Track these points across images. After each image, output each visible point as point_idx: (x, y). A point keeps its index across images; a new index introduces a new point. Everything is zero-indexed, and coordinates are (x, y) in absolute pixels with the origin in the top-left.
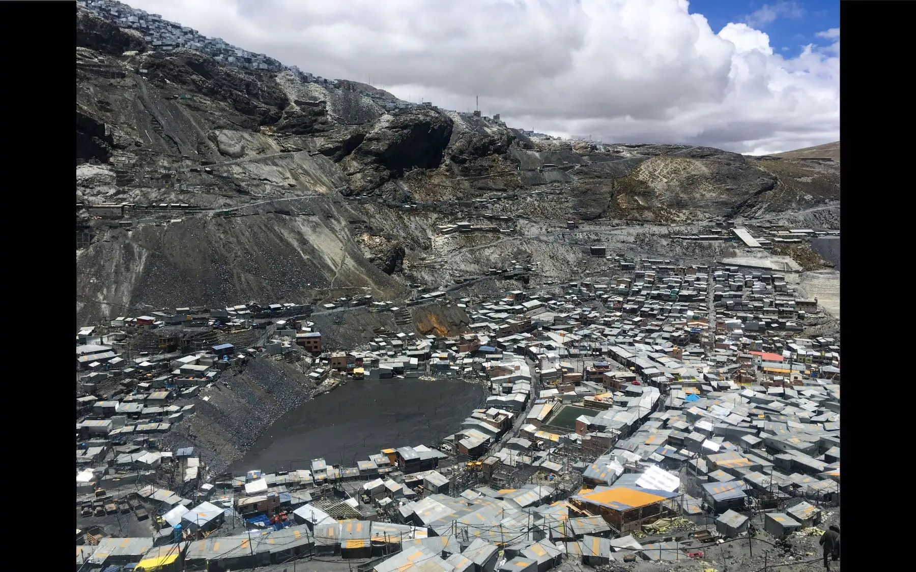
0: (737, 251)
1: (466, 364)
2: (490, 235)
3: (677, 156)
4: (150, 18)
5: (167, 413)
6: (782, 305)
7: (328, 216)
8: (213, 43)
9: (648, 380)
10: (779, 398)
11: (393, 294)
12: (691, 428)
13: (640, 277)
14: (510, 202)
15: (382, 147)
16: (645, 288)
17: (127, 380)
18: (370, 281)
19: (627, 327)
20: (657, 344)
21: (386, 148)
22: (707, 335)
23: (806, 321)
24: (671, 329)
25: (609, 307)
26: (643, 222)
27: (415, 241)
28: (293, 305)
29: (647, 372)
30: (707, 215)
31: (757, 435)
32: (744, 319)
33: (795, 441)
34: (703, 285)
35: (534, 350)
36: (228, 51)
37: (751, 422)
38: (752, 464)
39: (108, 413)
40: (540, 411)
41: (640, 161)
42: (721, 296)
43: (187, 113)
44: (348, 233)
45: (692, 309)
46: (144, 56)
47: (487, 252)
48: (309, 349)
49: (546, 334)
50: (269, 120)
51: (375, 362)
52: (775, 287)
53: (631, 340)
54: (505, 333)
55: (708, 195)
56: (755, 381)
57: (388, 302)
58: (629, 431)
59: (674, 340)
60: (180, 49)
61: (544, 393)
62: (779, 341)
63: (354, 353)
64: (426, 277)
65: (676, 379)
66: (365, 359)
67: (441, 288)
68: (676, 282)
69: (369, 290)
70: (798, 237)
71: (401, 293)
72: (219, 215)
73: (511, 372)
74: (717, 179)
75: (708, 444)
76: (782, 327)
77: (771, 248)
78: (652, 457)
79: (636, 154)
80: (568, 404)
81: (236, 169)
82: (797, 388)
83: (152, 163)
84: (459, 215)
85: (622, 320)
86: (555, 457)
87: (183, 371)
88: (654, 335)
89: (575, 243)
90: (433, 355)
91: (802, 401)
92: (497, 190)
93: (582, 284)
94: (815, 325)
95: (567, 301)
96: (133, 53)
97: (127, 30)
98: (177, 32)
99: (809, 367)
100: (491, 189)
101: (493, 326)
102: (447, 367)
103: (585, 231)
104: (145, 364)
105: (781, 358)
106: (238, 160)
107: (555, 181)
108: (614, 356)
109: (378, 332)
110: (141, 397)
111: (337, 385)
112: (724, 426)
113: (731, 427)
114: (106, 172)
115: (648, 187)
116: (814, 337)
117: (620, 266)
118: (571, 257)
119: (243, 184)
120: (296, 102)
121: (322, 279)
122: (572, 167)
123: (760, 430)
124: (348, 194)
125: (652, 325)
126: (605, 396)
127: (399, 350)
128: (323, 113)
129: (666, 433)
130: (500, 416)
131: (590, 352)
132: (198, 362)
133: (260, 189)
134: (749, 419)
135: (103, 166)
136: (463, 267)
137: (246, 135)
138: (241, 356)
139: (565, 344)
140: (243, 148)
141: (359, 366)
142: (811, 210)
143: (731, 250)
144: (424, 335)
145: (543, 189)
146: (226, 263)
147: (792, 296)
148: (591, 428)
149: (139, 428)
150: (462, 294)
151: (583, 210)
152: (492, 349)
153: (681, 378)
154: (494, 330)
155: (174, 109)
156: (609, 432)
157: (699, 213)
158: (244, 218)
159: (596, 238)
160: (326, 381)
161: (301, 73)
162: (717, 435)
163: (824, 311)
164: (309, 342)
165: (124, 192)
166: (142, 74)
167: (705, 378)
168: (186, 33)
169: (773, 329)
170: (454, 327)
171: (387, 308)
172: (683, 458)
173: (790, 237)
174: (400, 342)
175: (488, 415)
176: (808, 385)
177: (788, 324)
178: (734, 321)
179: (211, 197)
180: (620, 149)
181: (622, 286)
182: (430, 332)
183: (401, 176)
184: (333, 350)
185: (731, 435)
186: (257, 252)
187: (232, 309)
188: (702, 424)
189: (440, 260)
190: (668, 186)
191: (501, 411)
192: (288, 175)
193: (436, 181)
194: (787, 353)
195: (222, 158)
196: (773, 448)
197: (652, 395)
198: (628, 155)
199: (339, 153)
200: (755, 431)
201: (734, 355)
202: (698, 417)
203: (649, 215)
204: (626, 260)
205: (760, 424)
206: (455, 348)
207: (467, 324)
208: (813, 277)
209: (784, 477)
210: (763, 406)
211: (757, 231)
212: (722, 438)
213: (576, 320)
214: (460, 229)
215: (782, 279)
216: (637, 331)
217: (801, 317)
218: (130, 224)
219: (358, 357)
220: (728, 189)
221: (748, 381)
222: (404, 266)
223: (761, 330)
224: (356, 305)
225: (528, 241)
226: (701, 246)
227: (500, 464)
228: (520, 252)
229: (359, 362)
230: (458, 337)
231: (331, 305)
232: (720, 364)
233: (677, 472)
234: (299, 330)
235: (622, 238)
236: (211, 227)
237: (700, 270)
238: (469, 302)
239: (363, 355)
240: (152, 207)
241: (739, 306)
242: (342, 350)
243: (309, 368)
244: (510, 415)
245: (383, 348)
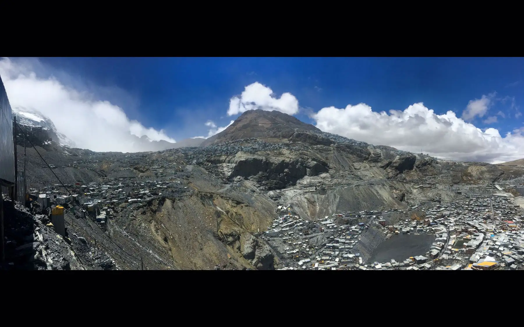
0: (497, 192)
1: (427, 229)
2: (429, 189)
3: (478, 165)
4: (336, 136)
5: (351, 243)
6: (510, 207)
7: (384, 185)
8: (351, 140)
9: (480, 231)
10: (515, 234)
11: (403, 208)
12: (494, 245)
13: (472, 200)
14: (434, 179)
15: (397, 165)
16: (473, 203)
17: (340, 233)
18: (396, 204)
19: (470, 215)
20: (479, 220)
21: (398, 165)
22: (492, 216)
23: (517, 211)
24: (482, 215)
25: (464, 209)
26: (471, 184)
27: (408, 191)
28: (376, 211)
29: (479, 229)
30: (488, 182)
31: (512, 245)
32: (501, 211)
33: (521, 246)
34: (489, 202)
35: (446, 223)
36: (355, 142)
37: (510, 242)
38: (512, 253)
39: (337, 242)
40: (451, 242)
41: (468, 167)
42: (494, 205)
43: (346, 159)
44: (389, 190)
45: (487, 209)
46: (335, 145)
47: (429, 194)
48: (382, 225)
49: (449, 218)
50: (366, 159)
51: (401, 229)
52: (508, 202)
53: (472, 219)
54: (436, 218)
55: (487, 176)
56: (507, 229)
57: (402, 210)
58: (478, 246)
59: (484, 218)
60: (344, 143)
61: (451, 237)
62: (511, 217)
63: (394, 226)
64: (412, 202)
65: (487, 230)
66: (398, 228)
67: (416, 205)
68: (482, 201)
69: (396, 206)
70: (512, 187)
71: (405, 208)
72: (356, 186)
73: (441, 231)
74: (489, 171)
75: (500, 249)
76: (511, 213)
77: (505, 191)
78: (486, 254)
79: (466, 165)
80: (459, 240)
81: (359, 173)
82: (519, 231)
83: (339, 172)
84: (420, 183)
85: (468, 213)
86: (458, 256)
87: (352, 230)
88: (478, 217)
89: (453, 190)
90: (417, 227)
91: (521, 235)
92: (430, 175)
93: (456, 203)
94: (520, 212)
95: (452, 208)
96: (332, 145)
97: (331, 140)
98: (342, 138)
99: (520, 225)
100: (428, 175)
101: (433, 216)
102: (422, 230)
103: (455, 187)
104: (343, 228)
105: (513, 222)
106: (359, 170)
107: (446, 173)
108: (469, 224)
109: (400, 219)
110: (344, 237)
111: (391, 236)
112: (503, 243)
113: (505, 243)
114: (328, 175)
115: (471, 174)
116: (520, 216)
117: (466, 197)
118: (452, 194)
119: (361, 177)
120: (373, 154)
121: (383, 203)
122: (450, 169)
123: (512, 244)
124: (388, 178)
125: (477, 214)
126: (469, 237)
127: (407, 225)
128: (380, 156)
129: (488, 246)
130: (441, 244)
131: (462, 224)
132: (356, 228)
133: (365, 178)
134: (509, 241)
135: (328, 173)
136: (422, 199)
137: (361, 163)
138: (366, 227)
139: (454, 221)
140: (360, 167)
141: (397, 230)
142: (514, 180)
143: (495, 191)
144: (413, 220)
145: (442, 175)
146: (358, 199)
147: (513, 204)
148: (468, 246)
149: (346, 247)
150: (422, 207)
151: (454, 181)
152: (434, 223)
153: (488, 230)
154: (433, 218)
155: (343, 158)
156: (473, 247)
157: (485, 181)
158: (362, 186)
159: (458, 189)
160: (388, 235)
161: (373, 146)
162: (502, 246)
163: (522, 208)
164: (382, 223)
165: (333, 180)
166: (335, 150)
167: (495, 229)
168: (344, 139)
169: (509, 214)
170: (422, 218)
171: (402, 212)
172: (494, 253)
173: (510, 187)
174: (407, 223)
175: (437, 244)
176: (521, 230)
177: (513, 212)
178: (499, 212)
179: (353, 181)
180: (462, 163)
181: (467, 203)
182: (415, 219)
183: (402, 173)
184: (389, 225)
185: (505, 246)
186: (366, 196)
187: (361, 212)
188: (497, 243)
189: (415, 197)
190: (477, 174)
191: (441, 243)
192: (372, 174)
193: (412, 173)
194: (514, 221)
195: (355, 170)
196: (516, 248)
197: (482, 236)
198: (465, 165)
199: (385, 167)
200: (511, 244)
201: (501, 222)
202: (496, 241)
203: (472, 182)
204: (467, 195)
205: (512, 242)
206: (423, 224)
207: (425, 216)
208: (517, 199)
209: (521, 256)
210: (511, 237)
211: (501, 186)
212: (503, 247)
213: (456, 213)
214: (420, 187)
215: (509, 199)
216: (473, 216)
217: (516, 210)
218: (335, 189)
219: (396, 227)
220: (492, 174)
221: (506, 230)
222: (405, 199)
223: (506, 214)
224: (394, 211)
225: (440, 190)
226: (487, 190)
227: (443, 259)
228: (438, 193)
229: (396, 229)
230: (423, 220)
231: (387, 211)
232: (497, 225)
233: (493, 257)
234: (380, 219)
235: (466, 189)
236: (354, 189)
237: (488, 197)
238: (424, 209)
239: (397, 226)
240: (339, 184)
241: (500, 208)
242: (391, 225)
243: (383, 231)
244: (444, 244)
245: (402, 224)
